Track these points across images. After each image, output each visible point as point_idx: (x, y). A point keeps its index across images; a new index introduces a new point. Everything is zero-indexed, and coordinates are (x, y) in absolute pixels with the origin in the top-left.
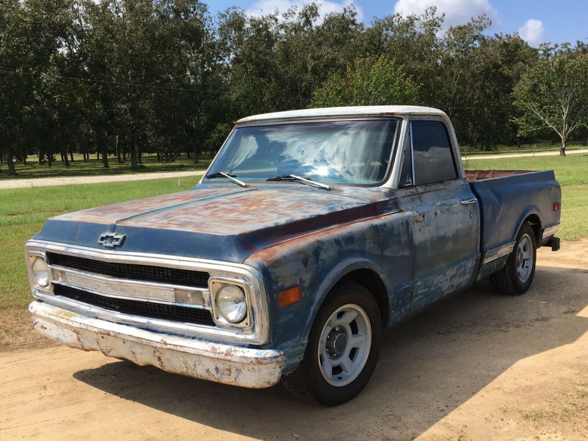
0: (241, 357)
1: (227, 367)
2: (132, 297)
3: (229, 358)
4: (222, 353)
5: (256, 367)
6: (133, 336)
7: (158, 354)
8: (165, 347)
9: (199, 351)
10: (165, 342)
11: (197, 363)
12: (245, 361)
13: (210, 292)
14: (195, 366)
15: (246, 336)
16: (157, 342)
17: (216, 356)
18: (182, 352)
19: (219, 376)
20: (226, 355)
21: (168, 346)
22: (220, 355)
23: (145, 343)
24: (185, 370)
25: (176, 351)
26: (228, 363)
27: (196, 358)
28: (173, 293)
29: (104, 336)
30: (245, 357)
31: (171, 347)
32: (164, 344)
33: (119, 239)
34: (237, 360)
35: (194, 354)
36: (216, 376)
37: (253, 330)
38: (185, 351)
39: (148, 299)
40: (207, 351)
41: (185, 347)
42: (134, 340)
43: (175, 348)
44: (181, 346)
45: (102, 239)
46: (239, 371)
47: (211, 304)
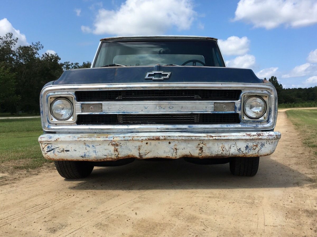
0: (268, 136)
1: (255, 144)
2: (178, 112)
3: (260, 137)
4: (255, 135)
5: (274, 141)
6: (183, 136)
7: (201, 146)
8: (211, 138)
9: (239, 137)
10: (210, 135)
11: (232, 146)
12: (271, 138)
13: (241, 102)
14: (230, 148)
15: (263, 125)
16: (205, 137)
17: (252, 138)
18: (225, 139)
19: (247, 151)
20: (258, 136)
21: (214, 138)
22: (254, 136)
23: (195, 139)
24: (220, 153)
25: (221, 139)
26: (257, 141)
27: (234, 143)
28: (213, 105)
29: (149, 142)
30: (271, 135)
31: (217, 138)
32: (210, 137)
33: (168, 74)
34: (266, 138)
35: (234, 140)
36: (244, 152)
37: (268, 121)
38: (228, 139)
39: (191, 112)
40: (244, 136)
41: (227, 136)
42: (184, 138)
43: (219, 138)
44: (224, 136)
45: (149, 75)
46: (263, 145)
47: (241, 110)
